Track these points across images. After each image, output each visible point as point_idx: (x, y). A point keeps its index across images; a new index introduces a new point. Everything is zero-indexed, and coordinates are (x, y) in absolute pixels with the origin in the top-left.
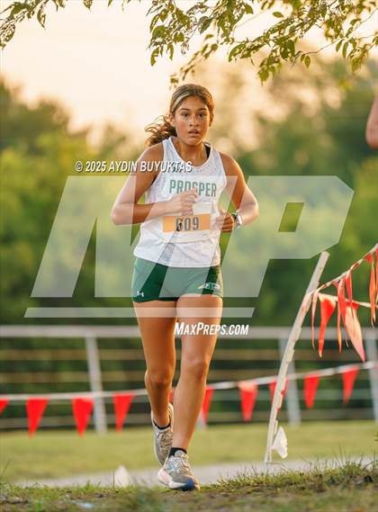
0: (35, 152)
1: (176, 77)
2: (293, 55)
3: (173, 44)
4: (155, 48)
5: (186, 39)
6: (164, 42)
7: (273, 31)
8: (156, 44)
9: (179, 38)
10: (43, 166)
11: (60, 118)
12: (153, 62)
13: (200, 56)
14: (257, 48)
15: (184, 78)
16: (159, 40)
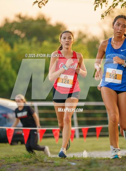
3: (102, 3)
4: (96, 5)
5: (107, 2)
6: (99, 3)
12: (95, 10)
13: (112, 8)
15: (106, 15)
16: (97, 2)
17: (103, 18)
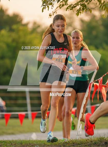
0: (11, 30)
1: (51, 14)
2: (86, 9)
3: (49, 5)
4: (43, 7)
5: (53, 4)
6: (46, 5)
7: (80, 2)
8: (44, 6)
9: (51, 4)
10: (14, 35)
11: (20, 19)
12: (43, 11)
13: (58, 8)
14: (75, 7)
15: (53, 15)
16: (45, 4)
17: (51, 17)
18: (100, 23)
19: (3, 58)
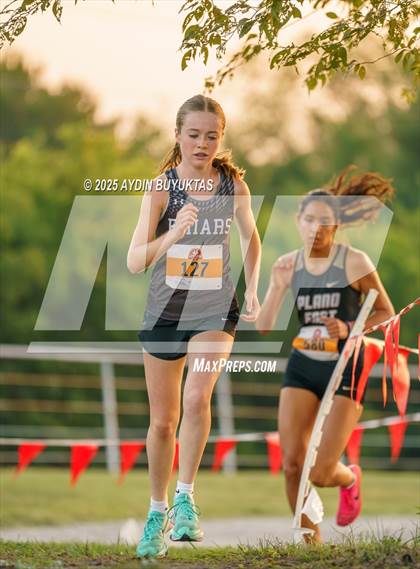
1: (212, 81)
2: (346, 65)
3: (208, 46)
4: (187, 50)
5: (222, 42)
6: (198, 44)
7: (322, 37)
8: (189, 46)
9: (216, 40)
11: (86, 105)
12: (184, 66)
13: (241, 59)
14: (304, 55)
15: (220, 83)
16: (192, 41)
17: (210, 91)
18: (385, 127)
19: (18, 244)
